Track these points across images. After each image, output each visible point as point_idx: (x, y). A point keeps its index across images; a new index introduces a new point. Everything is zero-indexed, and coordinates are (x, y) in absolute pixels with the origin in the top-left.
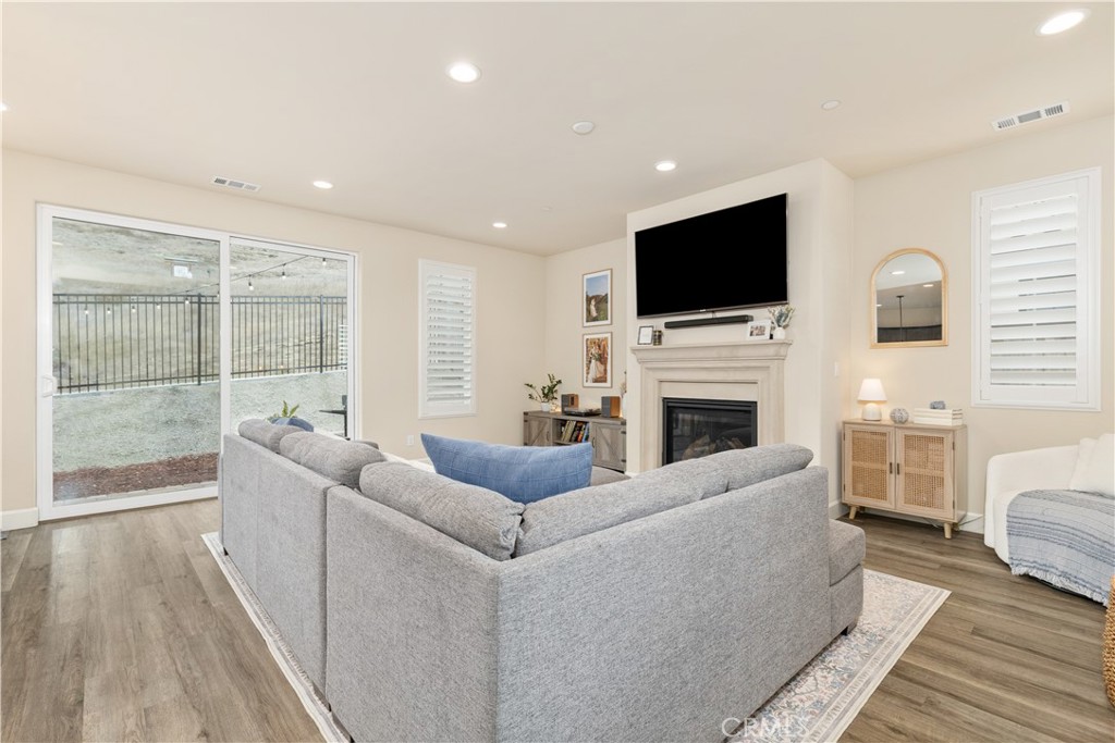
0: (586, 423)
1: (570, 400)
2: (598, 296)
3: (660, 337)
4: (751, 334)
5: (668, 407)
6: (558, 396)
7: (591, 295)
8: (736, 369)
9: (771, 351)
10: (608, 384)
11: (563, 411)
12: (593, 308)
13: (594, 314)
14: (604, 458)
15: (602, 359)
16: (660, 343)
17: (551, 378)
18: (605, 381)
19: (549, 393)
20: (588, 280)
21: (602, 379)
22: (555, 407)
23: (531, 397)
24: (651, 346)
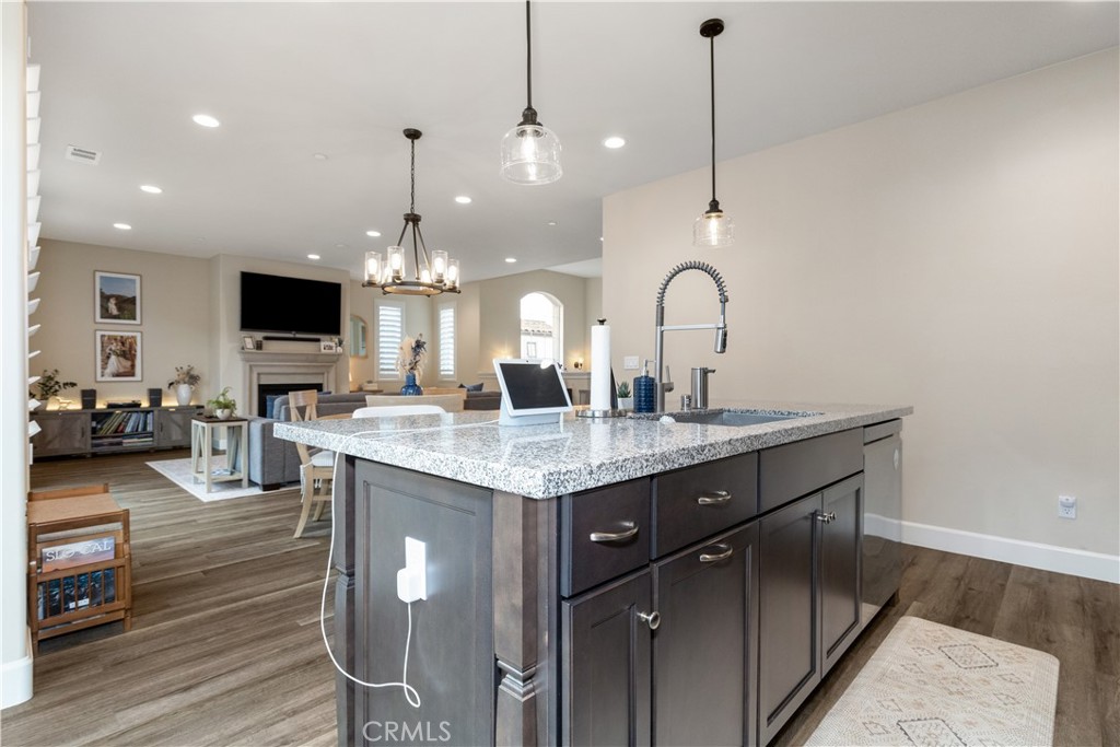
2: (120, 296)
3: (261, 345)
5: (264, 391)
7: (108, 293)
8: (314, 366)
9: (335, 358)
10: (141, 377)
12: (112, 306)
14: (174, 438)
16: (262, 349)
18: (133, 375)
20: (102, 277)
21: (127, 374)
24: (254, 351)
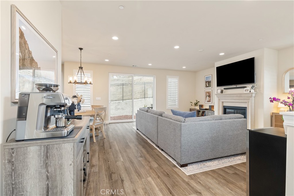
0: (205, 111)
1: (201, 106)
2: (208, 81)
3: (222, 91)
4: (245, 91)
5: (225, 108)
6: (198, 105)
8: (241, 99)
9: (250, 95)
10: (211, 102)
11: (200, 109)
12: (207, 84)
13: (207, 85)
15: (209, 96)
16: (223, 93)
17: (197, 101)
19: (196, 104)
20: (206, 77)
21: (209, 101)
22: (198, 108)
23: (192, 105)
24: (220, 94)
